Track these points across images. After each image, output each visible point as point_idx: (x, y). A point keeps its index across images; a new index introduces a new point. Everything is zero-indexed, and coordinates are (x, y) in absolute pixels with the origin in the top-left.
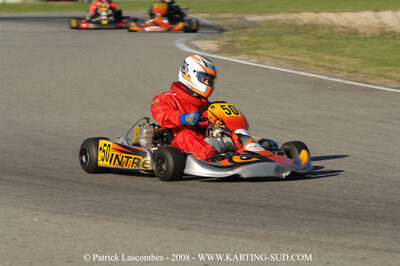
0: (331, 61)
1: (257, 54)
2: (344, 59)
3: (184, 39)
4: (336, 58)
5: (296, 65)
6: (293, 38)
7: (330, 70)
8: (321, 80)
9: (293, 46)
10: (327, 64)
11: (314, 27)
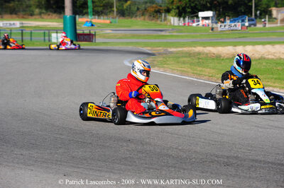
0: (201, 71)
1: (163, 67)
2: (209, 69)
3: (129, 60)
4: (203, 69)
5: (182, 73)
6: (185, 59)
7: (199, 75)
8: (193, 81)
9: (184, 63)
10: (198, 72)
11: (199, 53)
